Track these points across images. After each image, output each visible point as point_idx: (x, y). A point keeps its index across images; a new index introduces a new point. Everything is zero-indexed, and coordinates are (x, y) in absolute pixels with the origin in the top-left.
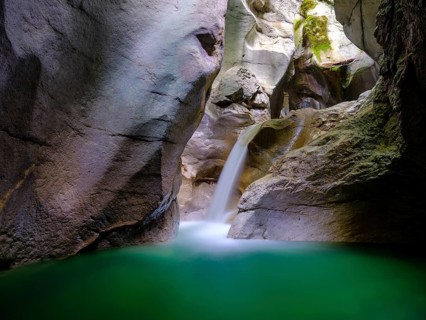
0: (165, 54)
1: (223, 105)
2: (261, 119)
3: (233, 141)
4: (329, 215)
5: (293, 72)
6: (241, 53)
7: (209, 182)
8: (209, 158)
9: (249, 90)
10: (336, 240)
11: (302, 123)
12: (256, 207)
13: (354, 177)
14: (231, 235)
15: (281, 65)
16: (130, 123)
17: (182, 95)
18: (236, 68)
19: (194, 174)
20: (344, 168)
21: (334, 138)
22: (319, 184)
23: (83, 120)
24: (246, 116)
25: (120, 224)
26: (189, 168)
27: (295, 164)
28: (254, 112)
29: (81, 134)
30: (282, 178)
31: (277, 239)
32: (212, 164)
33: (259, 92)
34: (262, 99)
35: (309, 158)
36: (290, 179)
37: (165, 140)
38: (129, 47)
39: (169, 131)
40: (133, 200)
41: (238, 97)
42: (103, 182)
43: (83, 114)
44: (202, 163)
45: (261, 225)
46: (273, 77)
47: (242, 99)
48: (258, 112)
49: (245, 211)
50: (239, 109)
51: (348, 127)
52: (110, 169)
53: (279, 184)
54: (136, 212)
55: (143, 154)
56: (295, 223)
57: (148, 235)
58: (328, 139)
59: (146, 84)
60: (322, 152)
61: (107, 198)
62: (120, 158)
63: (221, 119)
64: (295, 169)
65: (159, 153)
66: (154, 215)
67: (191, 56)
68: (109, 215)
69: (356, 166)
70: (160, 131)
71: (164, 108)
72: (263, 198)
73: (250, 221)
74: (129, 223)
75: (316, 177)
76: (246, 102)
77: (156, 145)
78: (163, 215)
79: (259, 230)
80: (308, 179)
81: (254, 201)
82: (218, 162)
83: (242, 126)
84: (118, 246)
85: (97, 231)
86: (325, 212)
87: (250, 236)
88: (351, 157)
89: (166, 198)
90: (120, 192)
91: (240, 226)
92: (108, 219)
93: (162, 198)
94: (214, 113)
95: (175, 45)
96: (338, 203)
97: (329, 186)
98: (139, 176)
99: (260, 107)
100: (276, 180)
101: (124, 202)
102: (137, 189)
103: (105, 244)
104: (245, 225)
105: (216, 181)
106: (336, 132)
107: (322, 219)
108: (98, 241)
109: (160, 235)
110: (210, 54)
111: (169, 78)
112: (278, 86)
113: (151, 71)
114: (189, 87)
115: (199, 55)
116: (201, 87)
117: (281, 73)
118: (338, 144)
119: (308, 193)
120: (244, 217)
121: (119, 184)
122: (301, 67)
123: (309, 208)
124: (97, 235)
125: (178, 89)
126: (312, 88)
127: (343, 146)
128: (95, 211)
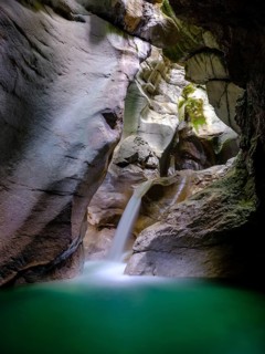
0: (78, 127)
1: (122, 165)
2: (152, 177)
3: (130, 194)
4: (204, 255)
5: (178, 140)
6: (137, 125)
8: (110, 208)
9: (143, 154)
10: (210, 276)
11: (184, 181)
12: (147, 249)
13: (223, 225)
14: (127, 272)
15: (168, 135)
16: (47, 181)
17: (90, 159)
18: (133, 137)
19: (98, 221)
20: (215, 219)
21: (208, 195)
22: (196, 231)
23: (9, 178)
24: (141, 174)
25: (35, 264)
26: (94, 216)
27: (178, 214)
28: (147, 171)
29: (7, 189)
30: (168, 225)
31: (164, 275)
32: (112, 212)
33: (151, 156)
34: (153, 161)
35: (188, 210)
36: (174, 226)
37: (75, 194)
38: (49, 121)
39: (79, 187)
40: (47, 243)
41: (134, 159)
42: (23, 229)
43: (10, 173)
44: (104, 212)
45: (150, 264)
46: (162, 144)
47: (137, 161)
48: (150, 171)
49: (138, 252)
50: (135, 169)
51: (218, 187)
52: (29, 218)
53: (165, 230)
54: (49, 254)
55: (58, 204)
56: (178, 263)
57: (58, 273)
58: (203, 195)
59: (62, 150)
60: (199, 205)
61: (27, 241)
62: (38, 209)
63: (121, 177)
64: (178, 219)
65: (70, 204)
66: (64, 256)
67: (98, 129)
68: (27, 256)
69: (224, 217)
70: (72, 187)
71: (76, 169)
72: (153, 241)
73: (142, 261)
74: (42, 263)
75: (195, 225)
76: (141, 163)
77: (68, 199)
78: (71, 256)
79: (149, 268)
80: (188, 226)
81: (146, 244)
82: (118, 211)
83: (137, 182)
84: (33, 282)
85: (15, 270)
86: (202, 253)
87: (143, 273)
88: (220, 209)
89: (74, 242)
90: (37, 237)
91: (134, 265)
92: (25, 259)
93: (71, 242)
94: (116, 171)
95: (86, 121)
96: (211, 246)
97: (204, 232)
98: (53, 223)
99: (152, 167)
100: (163, 227)
101: (39, 245)
102: (50, 235)
103: (22, 280)
104: (139, 264)
105: (115, 227)
106: (209, 190)
107: (200, 259)
108: (16, 278)
109: (68, 273)
110: (113, 128)
111: (80, 146)
112: (166, 151)
113: (66, 140)
114: (96, 153)
115: (104, 128)
116: (105, 153)
117: (168, 141)
118: (210, 199)
119: (187, 238)
120: (137, 258)
121: (36, 230)
122: (184, 136)
123: (190, 251)
124: (15, 273)
125: (86, 155)
126: (193, 153)
127: (214, 201)
128: (15, 252)
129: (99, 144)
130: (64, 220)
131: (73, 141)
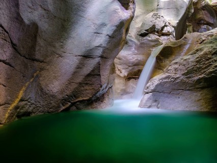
0: (101, 12)
1: (143, 35)
2: (165, 41)
3: (148, 55)
4: (197, 95)
5: (193, 11)
6: (156, 4)
7: (135, 79)
8: (135, 65)
9: (159, 24)
10: (202, 110)
11: (190, 42)
12: (153, 91)
13: (211, 73)
14: (140, 106)
15: (182, 7)
16: (84, 50)
17: (110, 33)
18: (152, 14)
19: (126, 74)
20: (206, 68)
21: (201, 50)
22: (190, 77)
23: (62, 50)
24: (157, 40)
25: (81, 99)
26: (123, 71)
27: (176, 66)
28: (163, 38)
29: (61, 57)
30: (167, 74)
31: (166, 109)
32: (136, 69)
33: (166, 26)
34: (168, 29)
35: (185, 63)
36: (172, 75)
37: (102, 57)
38: (83, 11)
39: (104, 52)
40: (87, 87)
41: (152, 30)
42: (72, 79)
43: (62, 47)
44: (130, 68)
45: (156, 101)
46: (177, 15)
47: (155, 31)
48: (165, 37)
49: (148, 93)
50: (153, 37)
51: (211, 42)
52: (75, 73)
53: (166, 78)
54: (88, 93)
55: (91, 64)
56: (176, 100)
57: (95, 105)
58: (197, 50)
59: (92, 29)
60: (191, 58)
61: (74, 86)
62: (79, 67)
63: (141, 44)
64: (176, 69)
65: (99, 64)
67: (115, 11)
68: (75, 95)
69: (213, 66)
70: (99, 52)
71: (101, 40)
72: (157, 86)
73: (149, 99)
74: (85, 99)
75: (188, 73)
76: (157, 32)
77: (97, 60)
78: (103, 95)
79: (155, 104)
80: (183, 75)
81: (152, 88)
82: (140, 67)
83: (154, 46)
84: (80, 109)
85: (70, 102)
86: (195, 94)
87: (150, 107)
88: (210, 61)
90: (80, 83)
91: (144, 101)
92: (75, 96)
93: (101, 87)
94: (138, 40)
95: (107, 7)
96: (202, 88)
97: (196, 78)
98: (89, 75)
99: (167, 34)
100: (164, 76)
101: (82, 88)
102: (88, 82)
103: (74, 108)
104: (147, 101)
105: (138, 78)
106: (201, 46)
107: (193, 98)
108: (70, 106)
109: (102, 105)
110: (127, 9)
111: (103, 25)
112: (180, 21)
113: (94, 22)
114: (114, 28)
115: (120, 10)
116: (121, 27)
117: (182, 12)
118: (202, 53)
119: (183, 83)
120: (147, 96)
121: (80, 79)
122: (199, 6)
123: (185, 92)
124: (70, 104)
125: (108, 30)
126: (207, 19)
127: (206, 54)
128: (68, 92)
129: (117, 22)
130: (95, 73)
131: (99, 22)
